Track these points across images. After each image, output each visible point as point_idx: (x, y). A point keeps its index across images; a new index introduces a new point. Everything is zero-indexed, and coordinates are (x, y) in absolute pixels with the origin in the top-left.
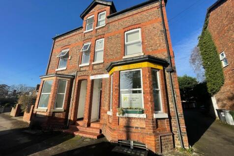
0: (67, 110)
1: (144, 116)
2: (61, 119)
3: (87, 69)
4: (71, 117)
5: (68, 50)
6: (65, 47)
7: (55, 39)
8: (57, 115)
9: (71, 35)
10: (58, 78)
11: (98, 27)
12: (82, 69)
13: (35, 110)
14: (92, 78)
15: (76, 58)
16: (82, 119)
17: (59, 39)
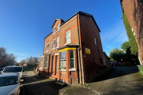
0: (49, 69)
1: (65, 70)
2: (47, 72)
3: (54, 51)
4: (50, 71)
5: (49, 43)
6: (48, 42)
7: (45, 38)
8: (45, 70)
9: (49, 36)
10: (45, 56)
11: (58, 31)
12: (53, 51)
13: (39, 69)
14: (56, 54)
15: (51, 46)
16: (53, 72)
17: (46, 38)
